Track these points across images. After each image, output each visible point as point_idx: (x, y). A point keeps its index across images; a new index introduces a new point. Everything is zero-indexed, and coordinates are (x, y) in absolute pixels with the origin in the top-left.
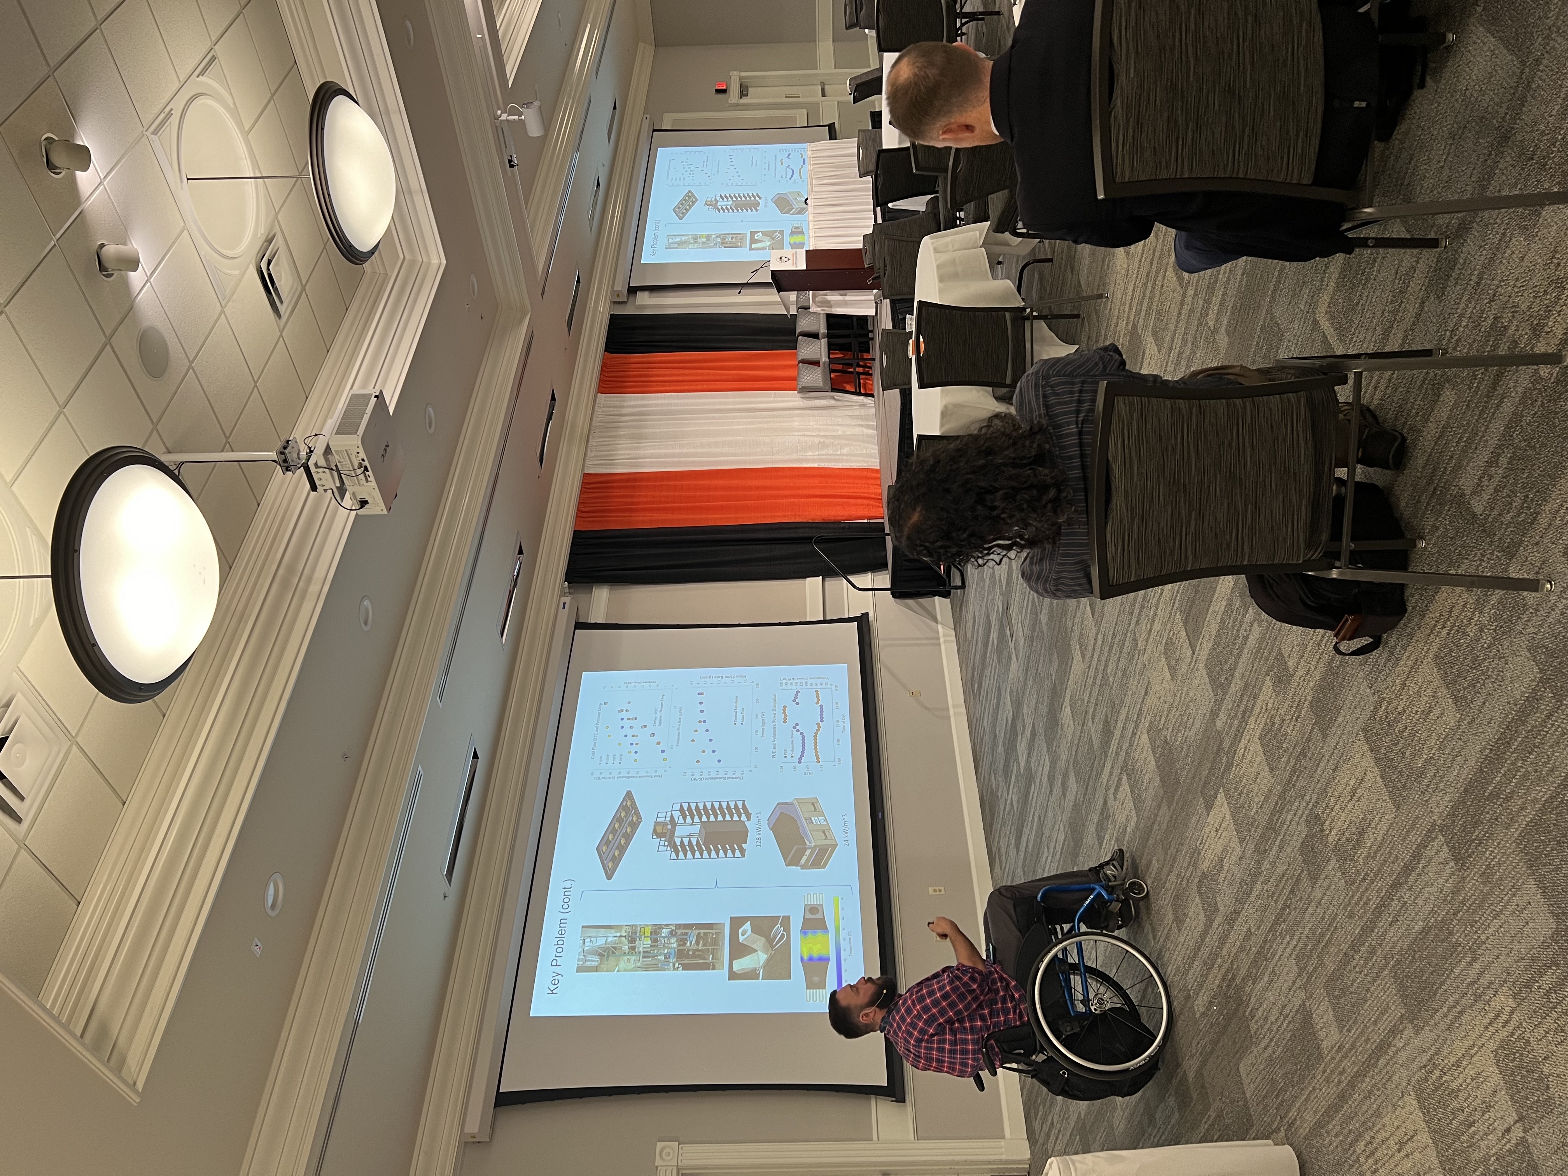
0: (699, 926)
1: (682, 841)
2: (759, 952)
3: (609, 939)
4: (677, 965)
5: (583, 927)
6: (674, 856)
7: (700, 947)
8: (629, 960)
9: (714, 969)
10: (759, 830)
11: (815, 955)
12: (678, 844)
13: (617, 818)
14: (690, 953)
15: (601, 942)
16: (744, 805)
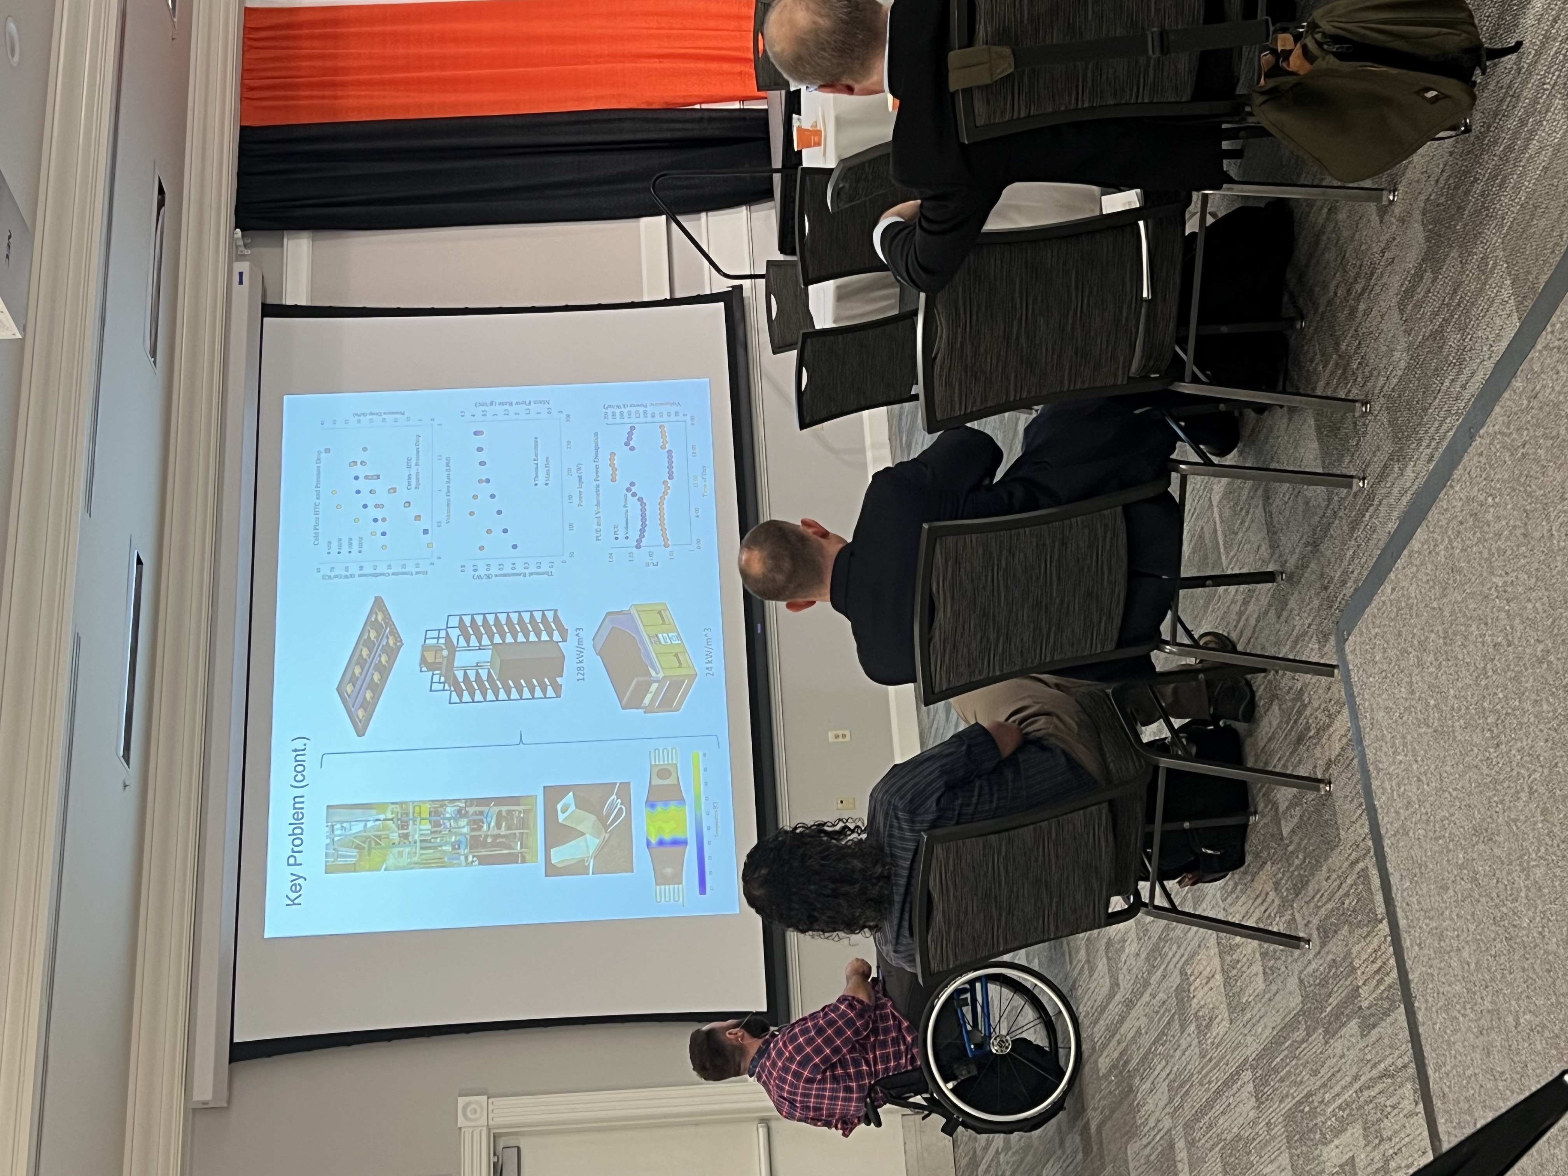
0: (499, 801)
1: (465, 674)
2: (588, 836)
3: (370, 824)
4: (470, 858)
5: (328, 807)
6: (455, 698)
7: (503, 831)
8: (400, 854)
9: (524, 861)
10: (580, 654)
11: (667, 837)
12: (461, 679)
13: (363, 641)
14: (489, 840)
15: (357, 828)
16: (556, 616)
